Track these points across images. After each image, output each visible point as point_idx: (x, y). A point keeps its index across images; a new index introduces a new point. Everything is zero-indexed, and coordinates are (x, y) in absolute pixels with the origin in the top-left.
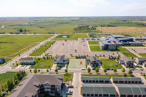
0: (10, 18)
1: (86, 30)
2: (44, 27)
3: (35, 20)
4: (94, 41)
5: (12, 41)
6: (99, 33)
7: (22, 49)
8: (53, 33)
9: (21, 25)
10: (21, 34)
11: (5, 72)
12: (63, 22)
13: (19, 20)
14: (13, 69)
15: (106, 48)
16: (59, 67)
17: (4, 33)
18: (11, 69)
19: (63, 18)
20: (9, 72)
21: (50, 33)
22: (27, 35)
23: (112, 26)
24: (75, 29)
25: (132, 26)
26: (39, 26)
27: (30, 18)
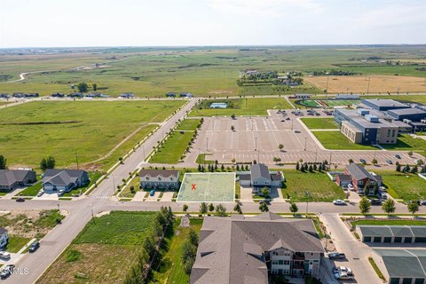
0: (34, 51)
1: (273, 86)
2: (145, 79)
3: (110, 55)
4: (315, 117)
5: (74, 119)
6: (319, 93)
7: (118, 142)
8: (181, 96)
9: (73, 72)
10: (85, 99)
11: (108, 213)
12: (194, 62)
13: (62, 58)
14: (126, 204)
15: (369, 138)
16: (261, 196)
17: (37, 95)
18: (121, 204)
19: (191, 49)
20: (117, 212)
21: (173, 96)
22: (104, 99)
23: (346, 74)
24: (241, 84)
25: (404, 73)
26: (126, 75)
27: (94, 52)
